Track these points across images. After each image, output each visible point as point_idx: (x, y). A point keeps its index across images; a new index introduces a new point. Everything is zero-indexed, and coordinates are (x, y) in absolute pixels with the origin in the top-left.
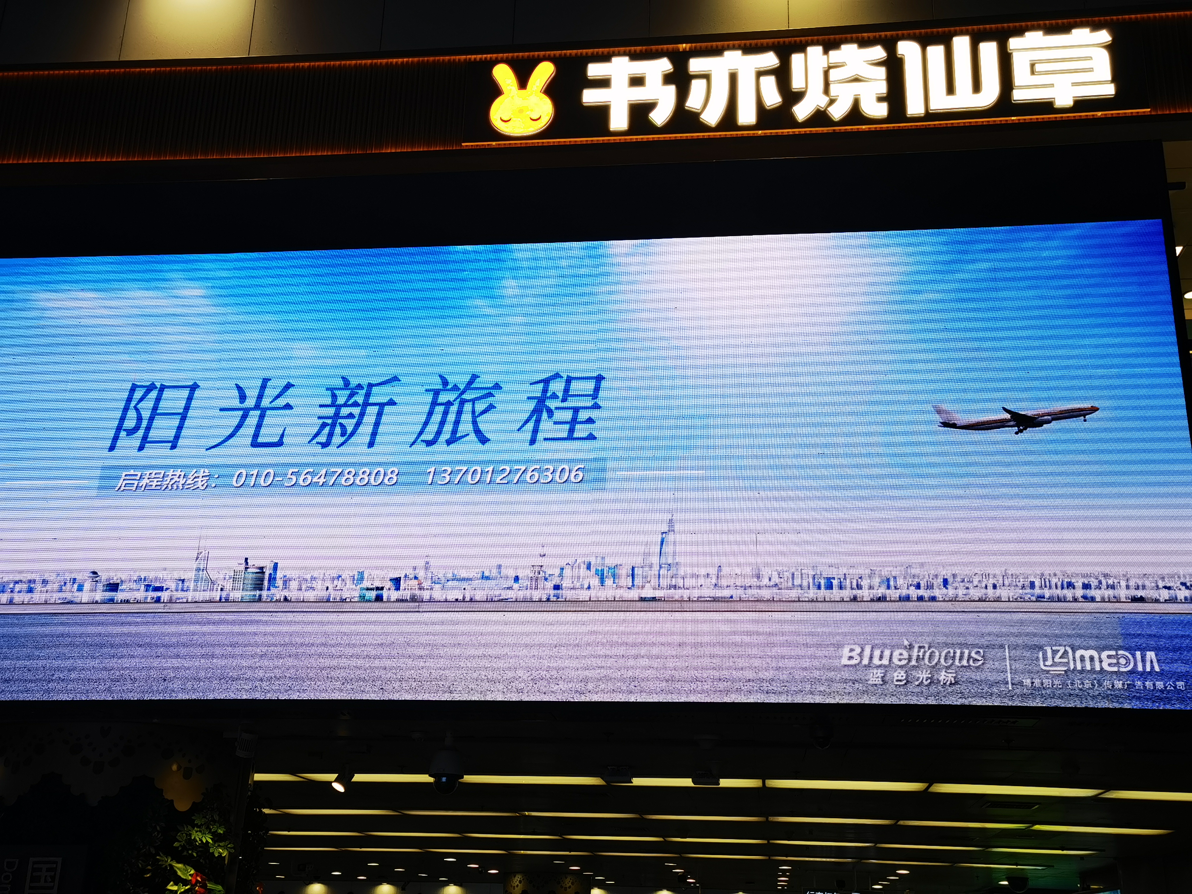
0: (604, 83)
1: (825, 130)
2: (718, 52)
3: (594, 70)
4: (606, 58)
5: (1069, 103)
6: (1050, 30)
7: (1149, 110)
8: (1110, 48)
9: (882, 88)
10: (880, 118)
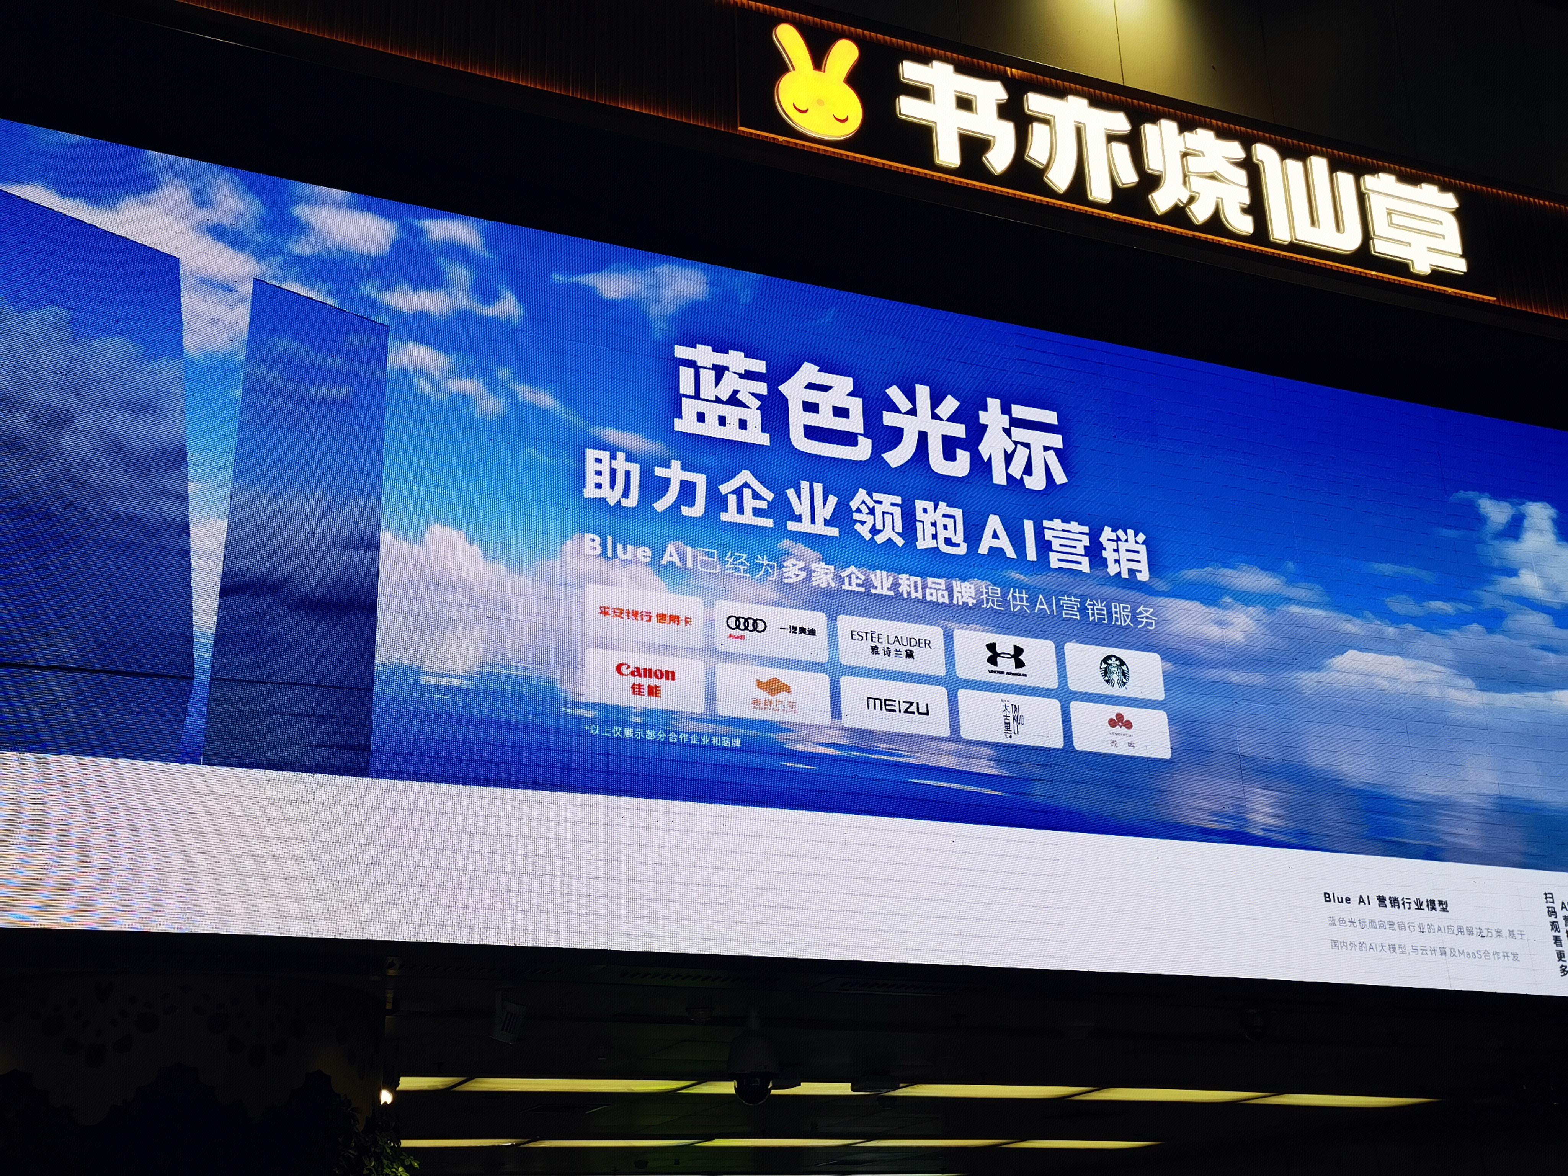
0: (922, 93)
1: (1184, 232)
2: (1060, 93)
3: (911, 71)
4: (925, 59)
5: (1426, 271)
6: (1404, 178)
7: (1495, 299)
8: (1458, 214)
9: (1245, 198)
10: (1244, 234)
